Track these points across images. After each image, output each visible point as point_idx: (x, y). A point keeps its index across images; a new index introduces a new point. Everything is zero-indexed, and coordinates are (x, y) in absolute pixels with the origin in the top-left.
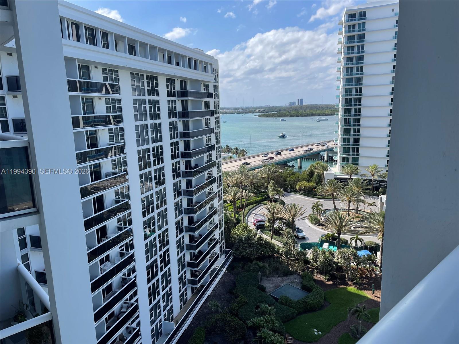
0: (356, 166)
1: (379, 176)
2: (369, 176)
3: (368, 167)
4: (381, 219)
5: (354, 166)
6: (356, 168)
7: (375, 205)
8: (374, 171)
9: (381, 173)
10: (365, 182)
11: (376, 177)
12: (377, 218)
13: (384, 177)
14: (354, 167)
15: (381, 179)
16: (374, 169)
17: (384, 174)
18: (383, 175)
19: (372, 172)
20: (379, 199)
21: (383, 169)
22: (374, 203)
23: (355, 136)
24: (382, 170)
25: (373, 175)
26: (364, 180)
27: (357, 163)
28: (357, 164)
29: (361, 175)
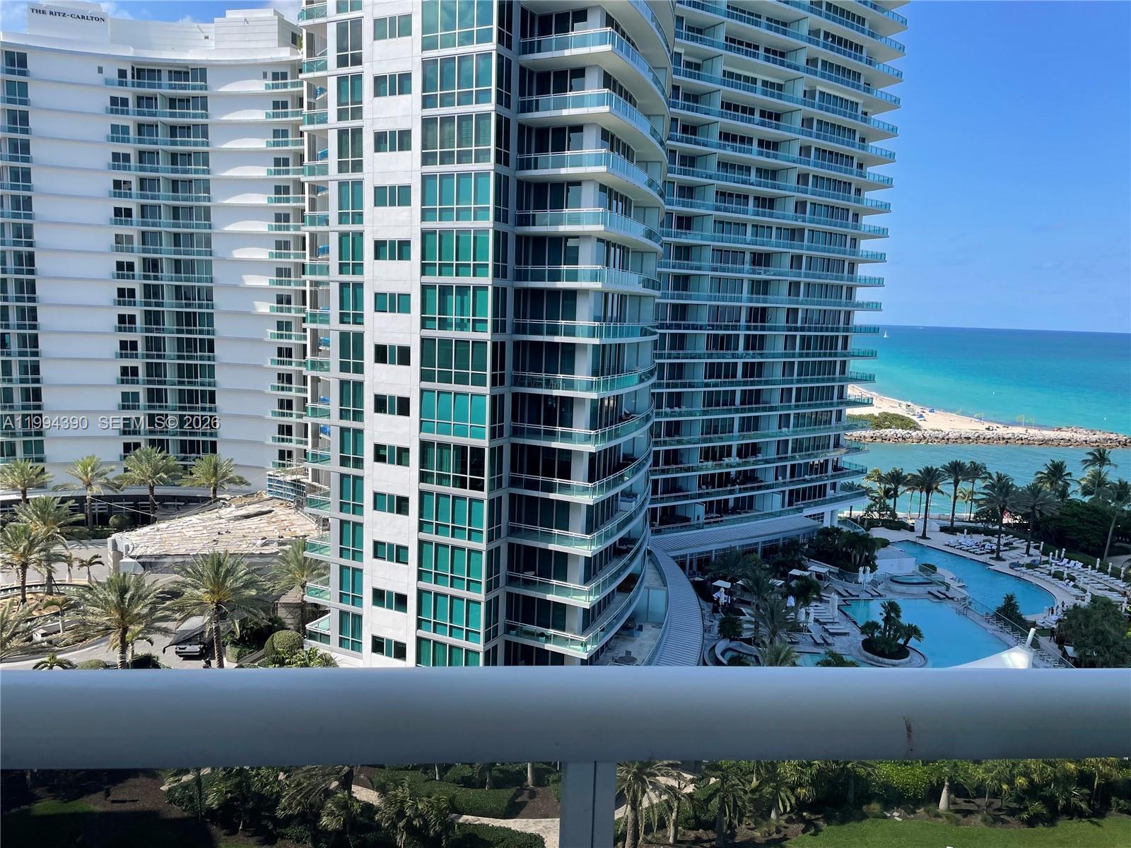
0: (38, 464)
1: (104, 486)
2: (77, 489)
3: (72, 464)
4: (113, 597)
5: (30, 464)
6: (39, 470)
7: (100, 563)
8: (90, 474)
9: (111, 476)
10: (66, 505)
11: (97, 490)
12: (101, 596)
13: (118, 487)
14: (31, 468)
15: (111, 493)
16: (89, 469)
17: (117, 478)
18: (116, 482)
19: (85, 477)
20: (110, 545)
21: (113, 467)
22: (96, 557)
23: (28, 383)
24: (112, 470)
25: (89, 485)
26: (64, 500)
27: (39, 456)
28: (41, 460)
29: (55, 489)
